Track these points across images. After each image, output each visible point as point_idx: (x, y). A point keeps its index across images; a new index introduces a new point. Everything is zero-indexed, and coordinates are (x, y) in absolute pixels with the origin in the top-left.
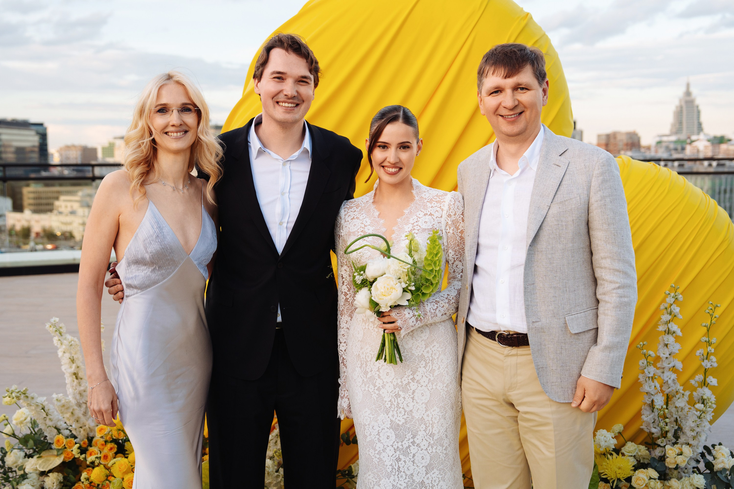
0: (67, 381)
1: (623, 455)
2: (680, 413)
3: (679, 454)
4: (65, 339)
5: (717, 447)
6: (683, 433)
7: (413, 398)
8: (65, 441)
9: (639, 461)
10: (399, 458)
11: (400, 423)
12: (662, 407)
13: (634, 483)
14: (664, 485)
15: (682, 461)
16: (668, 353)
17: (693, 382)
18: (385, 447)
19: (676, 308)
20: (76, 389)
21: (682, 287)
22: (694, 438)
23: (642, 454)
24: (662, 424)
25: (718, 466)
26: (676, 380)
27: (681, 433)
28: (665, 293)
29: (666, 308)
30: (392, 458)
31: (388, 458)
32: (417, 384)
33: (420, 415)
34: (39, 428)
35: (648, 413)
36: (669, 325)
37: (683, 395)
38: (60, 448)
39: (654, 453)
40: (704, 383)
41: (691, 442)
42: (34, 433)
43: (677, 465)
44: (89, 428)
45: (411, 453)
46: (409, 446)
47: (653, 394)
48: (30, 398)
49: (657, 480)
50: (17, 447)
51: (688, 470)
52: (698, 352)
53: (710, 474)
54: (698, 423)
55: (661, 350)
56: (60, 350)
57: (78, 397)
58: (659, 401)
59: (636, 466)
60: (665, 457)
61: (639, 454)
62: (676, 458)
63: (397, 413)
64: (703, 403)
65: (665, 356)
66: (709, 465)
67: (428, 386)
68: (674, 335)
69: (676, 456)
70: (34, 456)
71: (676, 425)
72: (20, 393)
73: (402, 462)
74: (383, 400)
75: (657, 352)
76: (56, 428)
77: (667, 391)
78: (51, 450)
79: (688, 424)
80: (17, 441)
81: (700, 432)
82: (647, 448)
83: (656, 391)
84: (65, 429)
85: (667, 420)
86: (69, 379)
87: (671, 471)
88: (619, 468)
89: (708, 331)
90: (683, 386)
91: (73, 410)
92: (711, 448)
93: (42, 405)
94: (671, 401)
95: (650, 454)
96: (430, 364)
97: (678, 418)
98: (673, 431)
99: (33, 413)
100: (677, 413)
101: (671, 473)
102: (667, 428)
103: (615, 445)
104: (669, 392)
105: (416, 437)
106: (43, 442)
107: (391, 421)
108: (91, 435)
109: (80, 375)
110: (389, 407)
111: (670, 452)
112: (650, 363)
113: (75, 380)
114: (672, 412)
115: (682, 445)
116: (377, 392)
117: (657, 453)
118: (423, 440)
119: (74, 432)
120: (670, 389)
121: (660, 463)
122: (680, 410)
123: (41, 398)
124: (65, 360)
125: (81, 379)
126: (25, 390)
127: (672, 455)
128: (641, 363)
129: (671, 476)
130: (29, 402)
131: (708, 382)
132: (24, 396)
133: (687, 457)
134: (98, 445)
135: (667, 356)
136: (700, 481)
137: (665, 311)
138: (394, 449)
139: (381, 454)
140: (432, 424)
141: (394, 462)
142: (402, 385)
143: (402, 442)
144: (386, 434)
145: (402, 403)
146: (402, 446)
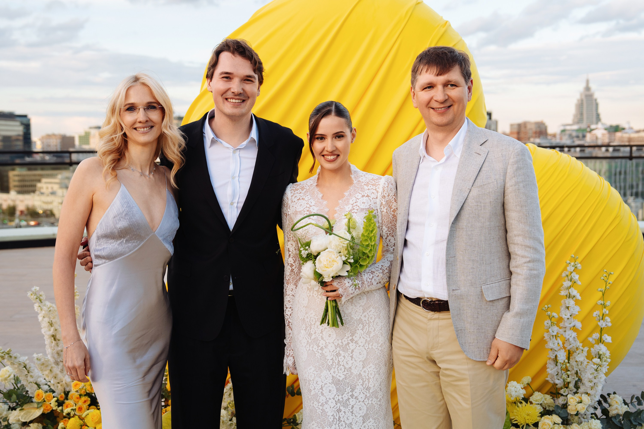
0: (46, 343)
1: (531, 403)
2: (580, 366)
3: (579, 402)
4: (45, 305)
5: (612, 396)
6: (583, 384)
7: (352, 357)
8: (44, 395)
9: (545, 409)
10: (340, 409)
11: (341, 379)
12: (564, 361)
13: (540, 428)
15: (581, 408)
16: (569, 315)
17: (590, 339)
18: (327, 400)
19: (575, 275)
20: (54, 349)
21: (581, 256)
22: (592, 388)
23: (547, 402)
24: (565, 376)
25: (613, 412)
26: (576, 338)
27: (581, 384)
28: (566, 262)
29: (567, 276)
30: (333, 409)
31: (330, 409)
32: (355, 344)
33: (358, 371)
34: (22, 384)
35: (552, 366)
36: (570, 290)
37: (582, 350)
38: (40, 401)
39: (558, 401)
40: (600, 340)
41: (589, 392)
42: (17, 388)
43: (578, 411)
44: (66, 383)
45: (350, 404)
46: (349, 399)
47: (556, 350)
48: (13, 358)
49: (561, 425)
50: (2, 402)
51: (587, 416)
52: (595, 313)
53: (606, 420)
54: (595, 375)
55: (563, 312)
56: (40, 315)
57: (56, 356)
58: (562, 356)
59: (542, 413)
60: (568, 405)
61: (545, 402)
62: (577, 406)
63: (338, 370)
64: (599, 358)
66: (605, 412)
67: (365, 346)
68: (574, 298)
69: (576, 404)
70: (17, 408)
71: (577, 377)
72: (4, 353)
73: (342, 412)
74: (326, 359)
75: (560, 314)
76: (36, 383)
77: (568, 348)
78: (32, 404)
79: (586, 376)
80: (2, 395)
81: (597, 383)
82: (552, 397)
83: (559, 348)
84: (44, 385)
85: (569, 373)
86: (48, 341)
87: (572, 417)
88: (528, 415)
89: (603, 295)
90: (582, 343)
91: (52, 367)
92: (607, 397)
93: (24, 363)
94: (572, 356)
95: (555, 402)
96: (367, 327)
97: (578, 371)
98: (574, 382)
99: (16, 370)
100: (577, 366)
101: (572, 418)
102: (569, 380)
103: (524, 395)
104: (570, 349)
105: (355, 390)
106: (25, 396)
107: (333, 377)
108: (67, 389)
109: (58, 337)
110: (331, 365)
111: (571, 400)
112: (554, 323)
113: (54, 341)
114: (573, 366)
115: (582, 394)
116: (320, 351)
117: (561, 401)
118: (360, 393)
119: (52, 387)
120: (571, 346)
121: (563, 410)
122: (579, 364)
123: (23, 357)
124: (44, 324)
125: (59, 340)
126: (8, 351)
127: (573, 403)
128: (546, 323)
129: (572, 421)
130: (12, 361)
131: (604, 339)
132: (8, 356)
133: (586, 405)
134: (74, 398)
135: (568, 317)
136: (597, 425)
137: (566, 278)
138: (336, 402)
139: (324, 406)
140: (368, 379)
141: (335, 413)
142: (342, 345)
143: (342, 396)
144: (328, 388)
145: (343, 361)
146: (343, 399)
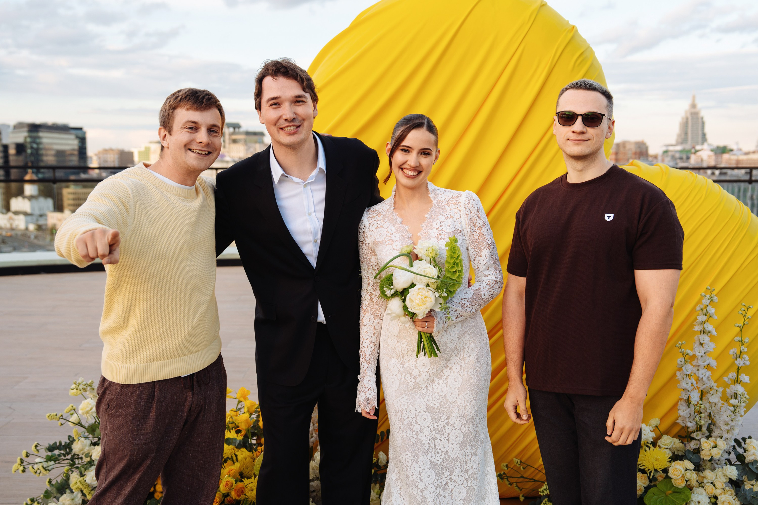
1: (660, 447)
2: (713, 408)
3: (714, 447)
5: (748, 441)
6: (716, 427)
7: (446, 384)
9: (674, 453)
10: (435, 437)
11: (436, 407)
12: (697, 402)
13: (671, 474)
14: (698, 476)
15: (716, 453)
16: (703, 352)
17: (726, 379)
18: (422, 428)
19: (711, 309)
21: (718, 288)
22: (728, 432)
23: (676, 446)
24: (697, 419)
25: (749, 458)
26: (711, 377)
27: (714, 427)
28: (701, 295)
29: (702, 310)
30: (428, 437)
31: (425, 437)
32: (449, 371)
33: (453, 399)
35: (684, 408)
36: (705, 325)
37: (716, 391)
39: (690, 445)
40: (737, 381)
41: (725, 435)
43: (712, 457)
45: (446, 432)
46: (444, 426)
47: (689, 390)
49: (693, 471)
51: (720, 462)
52: (732, 351)
53: (741, 466)
54: (733, 418)
55: (696, 349)
58: (695, 397)
59: (672, 458)
60: (700, 449)
61: (674, 446)
62: (711, 451)
63: (432, 398)
64: (735, 399)
65: (700, 354)
66: (741, 458)
67: (460, 372)
68: (709, 334)
69: (710, 448)
71: (710, 419)
72: (87, 385)
73: (438, 440)
74: (419, 387)
75: (694, 351)
77: (702, 388)
79: (722, 418)
80: (84, 430)
81: (734, 426)
82: (680, 441)
83: (692, 388)
85: (702, 415)
87: (704, 463)
88: (657, 460)
89: (741, 331)
90: (716, 382)
92: (742, 441)
94: (705, 396)
95: (685, 447)
96: (462, 353)
97: (712, 413)
98: (707, 425)
100: (710, 408)
101: (704, 464)
102: (701, 423)
103: (652, 438)
104: (704, 389)
105: (451, 418)
107: (427, 405)
110: (425, 392)
111: (705, 445)
112: (687, 361)
114: (706, 408)
115: (716, 438)
116: (413, 380)
117: (692, 445)
118: (456, 420)
120: (705, 386)
121: (695, 454)
122: (713, 405)
126: (91, 383)
127: (707, 447)
128: (679, 361)
129: (704, 467)
131: (741, 379)
132: (90, 388)
133: (721, 450)
135: (702, 355)
136: (733, 472)
137: (700, 312)
138: (431, 430)
139: (418, 434)
140: (464, 406)
141: (430, 441)
142: (437, 373)
143: (437, 423)
144: (422, 417)
145: (437, 388)
146: (438, 427)
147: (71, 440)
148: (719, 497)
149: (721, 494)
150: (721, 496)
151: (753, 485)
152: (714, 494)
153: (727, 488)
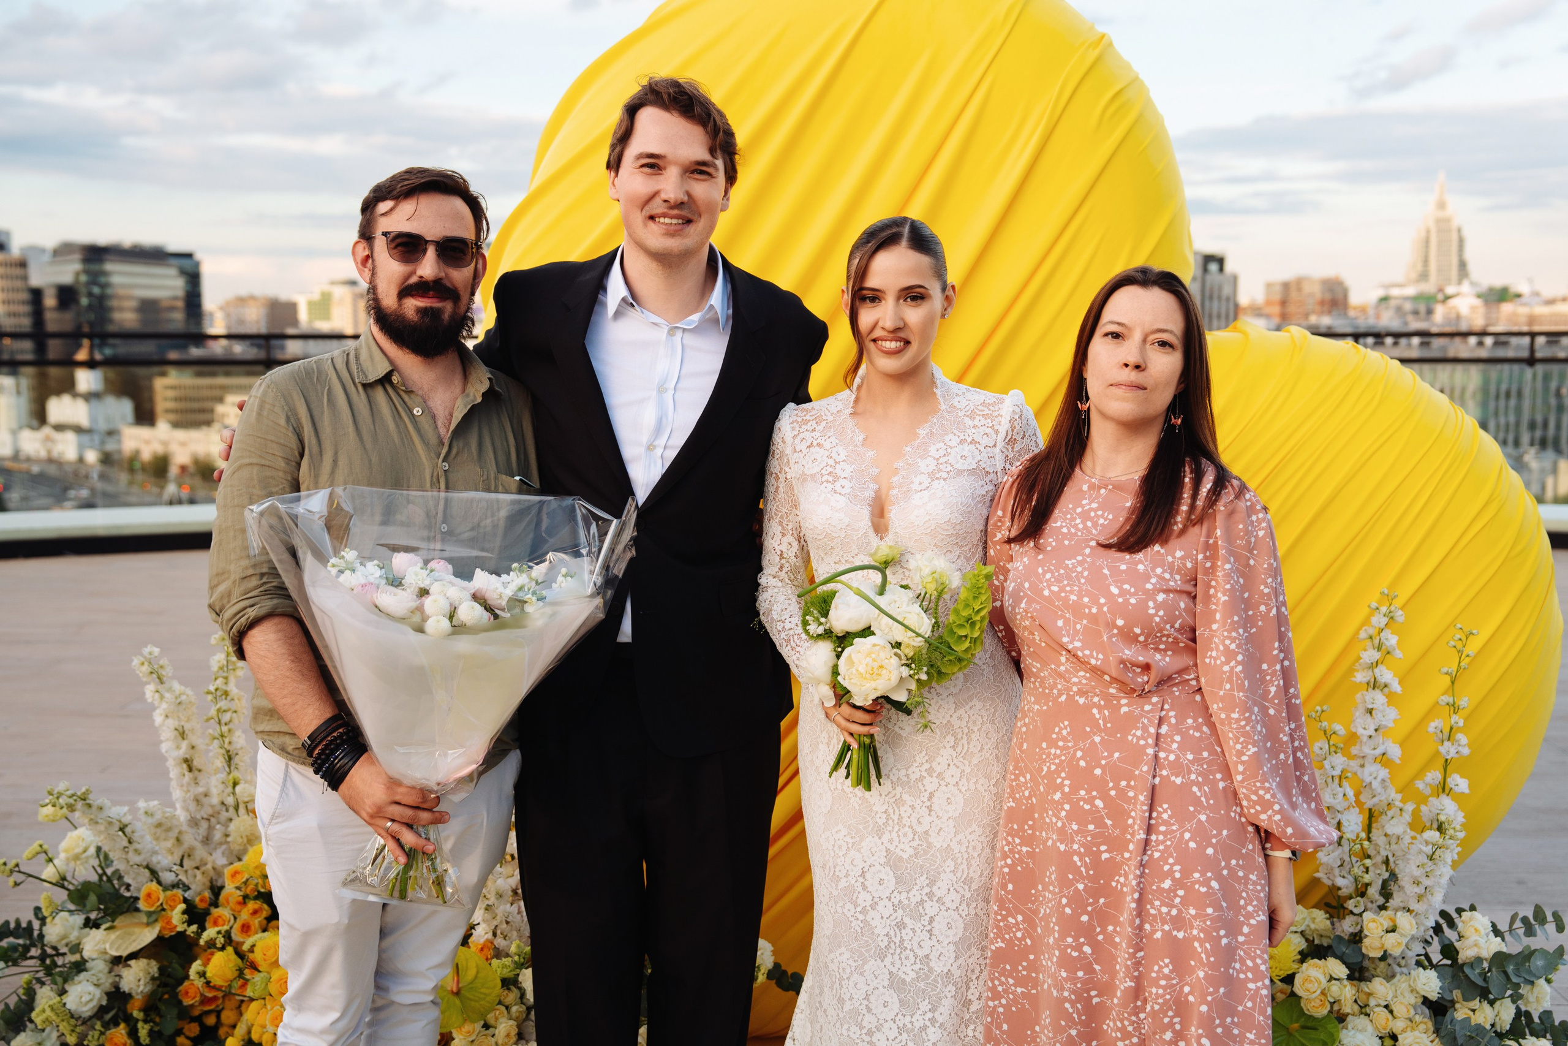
0: (170, 776)
2: (1394, 847)
3: (1390, 929)
4: (170, 689)
5: (1466, 914)
6: (1399, 886)
7: (930, 808)
8: (163, 896)
9: (1311, 943)
10: (903, 923)
12: (1358, 837)
13: (1299, 987)
14: (1358, 991)
15: (1394, 944)
16: (1372, 728)
17: (1420, 785)
18: (875, 900)
19: (1390, 636)
20: (189, 791)
21: (1404, 593)
22: (1420, 898)
23: (1317, 927)
24: (1358, 870)
25: (1466, 953)
26: (1388, 781)
27: (1396, 886)
28: (1369, 607)
29: (1371, 638)
30: (888, 921)
31: (881, 920)
32: (937, 781)
34: (114, 868)
36: (1377, 671)
37: (1401, 810)
38: (152, 909)
39: (1341, 926)
40: (1443, 788)
41: (1414, 906)
42: (104, 878)
43: (1385, 951)
44: (214, 869)
45: (926, 914)
47: (1340, 809)
48: (94, 809)
49: (1346, 982)
51: (1406, 962)
52: (1433, 725)
53: (1450, 969)
54: (1428, 870)
55: (1359, 720)
56: (158, 711)
57: (192, 806)
58: (1354, 822)
59: (1305, 952)
60: (1363, 935)
61: (1313, 927)
62: (1383, 939)
63: (898, 836)
64: (1439, 829)
65: (1367, 733)
66: (1449, 950)
67: (960, 783)
68: (1386, 690)
69: (1383, 933)
70: (101, 924)
71: (1387, 871)
72: (76, 797)
73: (908, 930)
74: (870, 813)
75: (1351, 726)
76: (147, 867)
77: (1369, 803)
78: (135, 914)
79: (1409, 870)
80: (69, 895)
81: (1432, 887)
82: (1327, 915)
83: (1346, 804)
84: (165, 871)
85: (1368, 862)
86: (175, 771)
87: (1372, 963)
89: (1453, 683)
90: (1400, 792)
91: (180, 833)
92: (1455, 915)
93: (120, 821)
94: (1377, 821)
95: (1334, 929)
96: (965, 741)
97: (1390, 857)
98: (1380, 882)
99: (102, 837)
100: (1388, 847)
101: (1373, 967)
102: (1367, 878)
104: (1373, 806)
105: (937, 884)
106: (122, 896)
108: (217, 882)
109: (198, 763)
110: (884, 826)
111: (1372, 925)
112: (1337, 747)
113: (187, 773)
114: (1378, 846)
115: (1396, 910)
116: (860, 794)
117: (1347, 926)
119: (183, 878)
120: (1376, 800)
121: (1353, 945)
122: (1393, 841)
123: (118, 808)
124: (167, 733)
125: (200, 771)
126: (84, 793)
127: (1375, 931)
129: (1373, 973)
130: (92, 817)
131: (1451, 786)
132: (83, 804)
133: (1405, 936)
134: (231, 904)
135: (1371, 734)
136: (1430, 983)
137: (1368, 643)
139: (867, 913)
140: (967, 860)
142: (909, 782)
144: (877, 875)
145: (910, 819)
147: (40, 916)
148: (1399, 1037)
149: (1404, 1031)
150: (1404, 1035)
151: (1474, 1011)
152: (1391, 1029)
153: (1418, 1018)
